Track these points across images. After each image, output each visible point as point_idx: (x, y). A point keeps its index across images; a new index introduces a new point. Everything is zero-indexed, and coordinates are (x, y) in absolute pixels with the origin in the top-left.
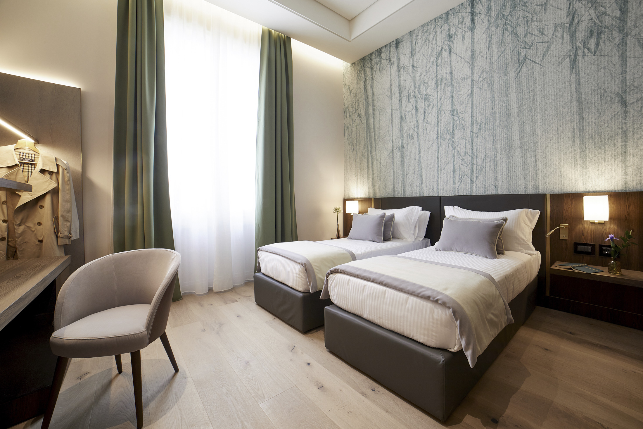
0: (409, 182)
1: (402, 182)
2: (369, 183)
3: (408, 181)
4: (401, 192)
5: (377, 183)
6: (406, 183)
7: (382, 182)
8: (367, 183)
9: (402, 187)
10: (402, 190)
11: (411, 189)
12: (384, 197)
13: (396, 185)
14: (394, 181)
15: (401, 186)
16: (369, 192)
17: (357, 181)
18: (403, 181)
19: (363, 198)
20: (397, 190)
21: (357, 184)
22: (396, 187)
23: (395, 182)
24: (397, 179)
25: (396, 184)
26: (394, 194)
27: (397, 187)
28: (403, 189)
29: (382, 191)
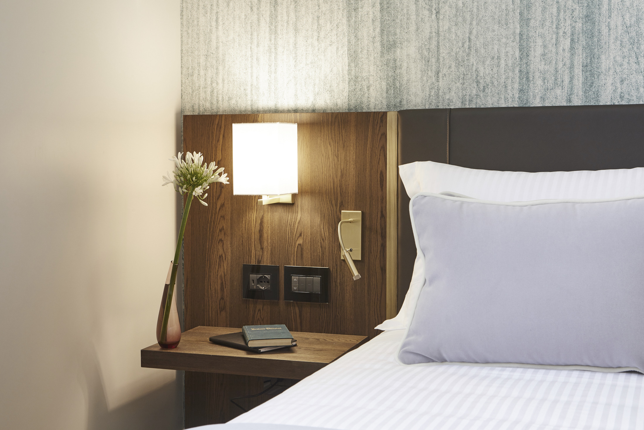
0: (624, 24)
1: (579, 25)
2: (356, 29)
3: (616, 20)
4: (572, 79)
5: (413, 28)
6: (605, 30)
7: (445, 25)
8: (344, 27)
9: (579, 50)
10: (578, 71)
11: (634, 66)
12: (457, 104)
13: (539, 42)
14: (525, 21)
15: (572, 48)
16: (355, 80)
17: (274, 17)
18: (588, 18)
19: (314, 111)
20: (542, 67)
21: (274, 31)
22: (539, 51)
23: (532, 23)
24: (544, 10)
25: (542, 36)
26: (521, 91)
27: (544, 55)
28: (585, 66)
29: (444, 71)
